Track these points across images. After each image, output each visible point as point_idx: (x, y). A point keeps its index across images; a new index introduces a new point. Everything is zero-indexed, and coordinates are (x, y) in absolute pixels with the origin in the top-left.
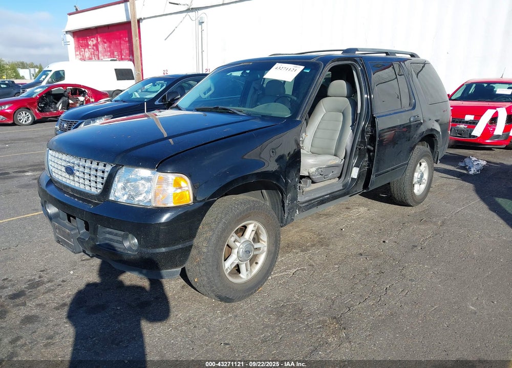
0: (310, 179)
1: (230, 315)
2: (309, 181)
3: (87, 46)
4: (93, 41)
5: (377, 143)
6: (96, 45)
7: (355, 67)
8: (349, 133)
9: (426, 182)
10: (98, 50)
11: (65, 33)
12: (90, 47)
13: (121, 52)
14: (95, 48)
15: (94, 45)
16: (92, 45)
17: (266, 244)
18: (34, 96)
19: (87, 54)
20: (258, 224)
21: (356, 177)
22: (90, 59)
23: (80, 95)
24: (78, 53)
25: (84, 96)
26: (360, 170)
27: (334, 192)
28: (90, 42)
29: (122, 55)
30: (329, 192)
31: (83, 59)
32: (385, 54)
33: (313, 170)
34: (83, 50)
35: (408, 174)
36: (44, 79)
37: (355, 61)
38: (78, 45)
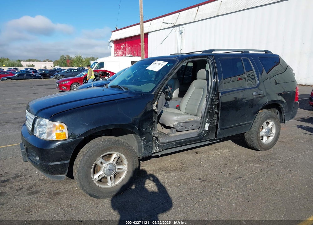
0: (175, 129)
1: (95, 205)
2: (174, 130)
3: (120, 48)
4: (123, 46)
5: (220, 109)
6: (125, 48)
7: (208, 62)
8: (205, 102)
9: (274, 135)
10: (125, 50)
11: (110, 42)
12: (122, 49)
13: (137, 51)
14: (124, 49)
15: (124, 48)
16: (123, 48)
17: (126, 166)
18: (82, 77)
19: (120, 53)
20: (119, 154)
21: (207, 130)
22: (121, 56)
23: (106, 76)
24: (116, 52)
25: (108, 77)
26: (210, 125)
27: (189, 138)
28: (122, 47)
29: (137, 53)
30: (186, 138)
31: (118, 56)
32: (241, 52)
33: (176, 123)
34: (118, 51)
35: (255, 130)
36: (94, 67)
37: (208, 58)
38: (116, 48)
